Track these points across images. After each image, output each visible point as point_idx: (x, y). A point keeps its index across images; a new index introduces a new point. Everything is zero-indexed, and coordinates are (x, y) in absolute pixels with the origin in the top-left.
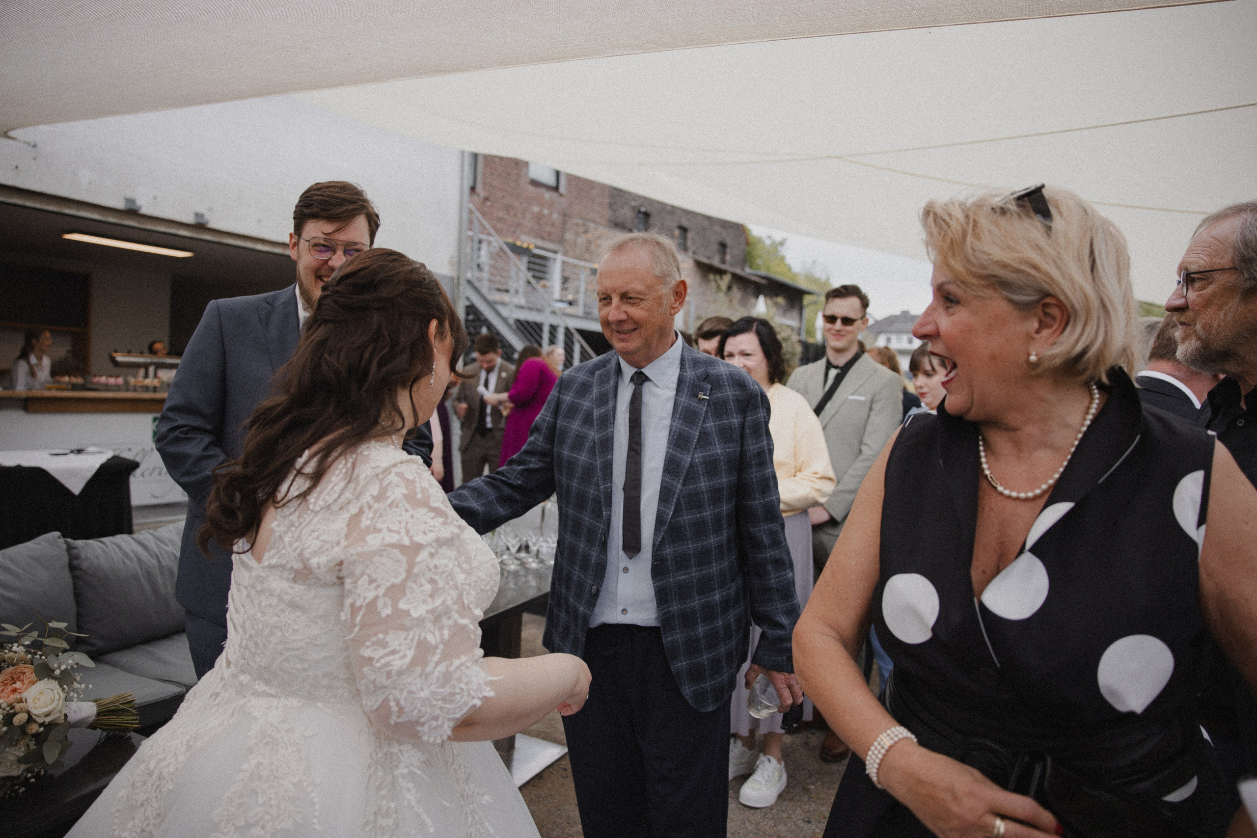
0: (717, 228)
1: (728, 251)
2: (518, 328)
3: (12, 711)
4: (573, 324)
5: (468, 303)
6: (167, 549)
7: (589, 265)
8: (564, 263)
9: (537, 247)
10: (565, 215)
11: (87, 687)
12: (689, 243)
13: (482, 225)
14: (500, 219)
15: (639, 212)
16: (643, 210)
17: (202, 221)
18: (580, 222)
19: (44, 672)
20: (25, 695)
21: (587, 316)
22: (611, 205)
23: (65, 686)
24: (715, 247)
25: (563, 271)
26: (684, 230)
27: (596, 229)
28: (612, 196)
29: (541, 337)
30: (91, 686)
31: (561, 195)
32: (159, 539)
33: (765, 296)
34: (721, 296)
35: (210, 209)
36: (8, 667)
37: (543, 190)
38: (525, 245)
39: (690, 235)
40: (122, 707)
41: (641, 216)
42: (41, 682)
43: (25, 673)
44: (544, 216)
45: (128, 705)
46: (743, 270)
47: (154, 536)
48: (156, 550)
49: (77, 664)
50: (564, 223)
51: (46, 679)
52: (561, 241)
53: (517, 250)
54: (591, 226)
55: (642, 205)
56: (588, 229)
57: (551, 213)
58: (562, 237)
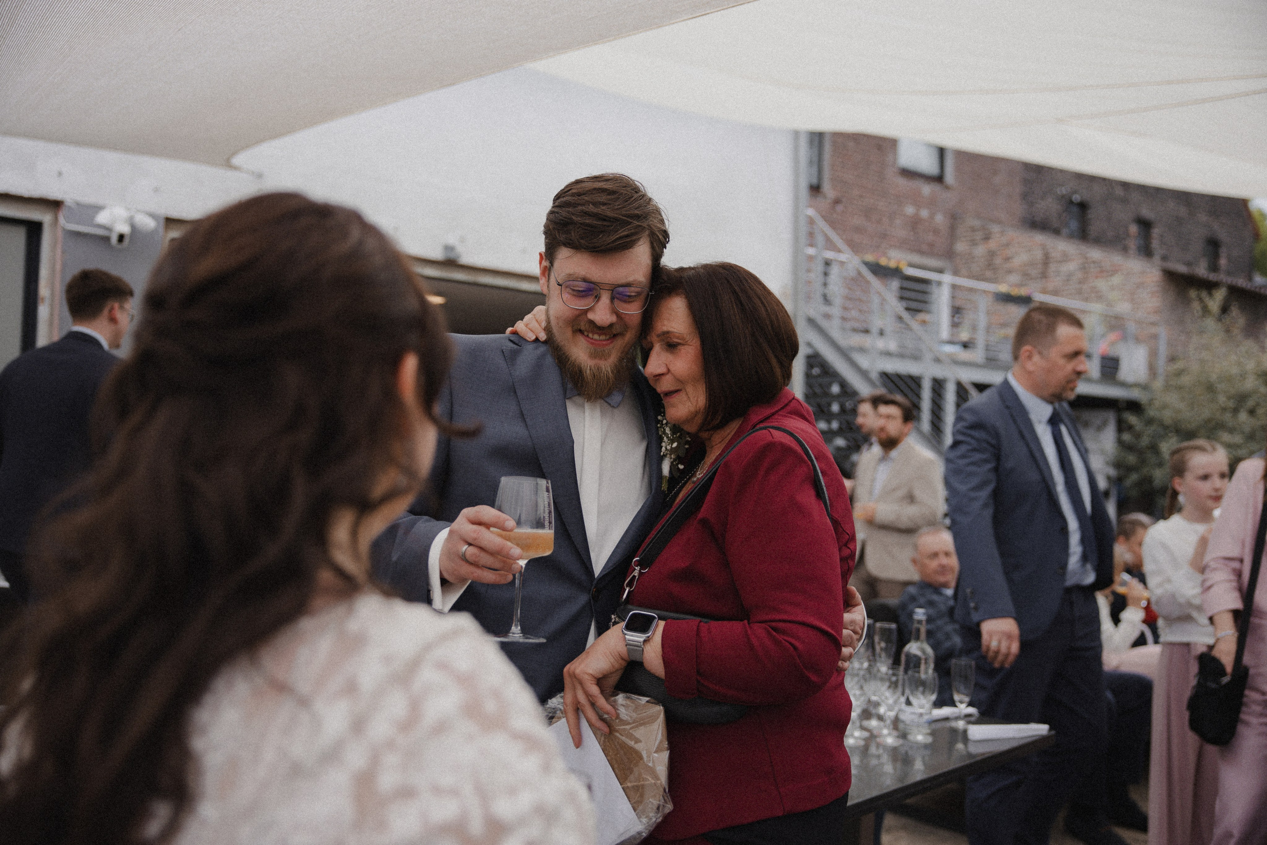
0: (1203, 217)
1: (1223, 252)
4: (968, 376)
5: (809, 351)
7: (992, 288)
8: (954, 287)
9: (911, 265)
10: (954, 218)
12: (1155, 244)
13: (828, 239)
14: (858, 230)
15: (1071, 202)
16: (1077, 198)
17: (453, 255)
18: (977, 223)
21: (991, 362)
22: (1025, 196)
24: (1197, 246)
25: (953, 298)
26: (1145, 225)
27: (1002, 233)
28: (1026, 182)
29: (919, 396)
31: (947, 188)
34: (1210, 323)
35: (463, 239)
37: (919, 183)
38: (892, 264)
39: (1156, 232)
41: (1075, 209)
44: (923, 220)
46: (1250, 279)
50: (953, 228)
52: (949, 254)
53: (880, 271)
54: (995, 229)
55: (1075, 192)
56: (990, 233)
57: (932, 217)
58: (951, 249)
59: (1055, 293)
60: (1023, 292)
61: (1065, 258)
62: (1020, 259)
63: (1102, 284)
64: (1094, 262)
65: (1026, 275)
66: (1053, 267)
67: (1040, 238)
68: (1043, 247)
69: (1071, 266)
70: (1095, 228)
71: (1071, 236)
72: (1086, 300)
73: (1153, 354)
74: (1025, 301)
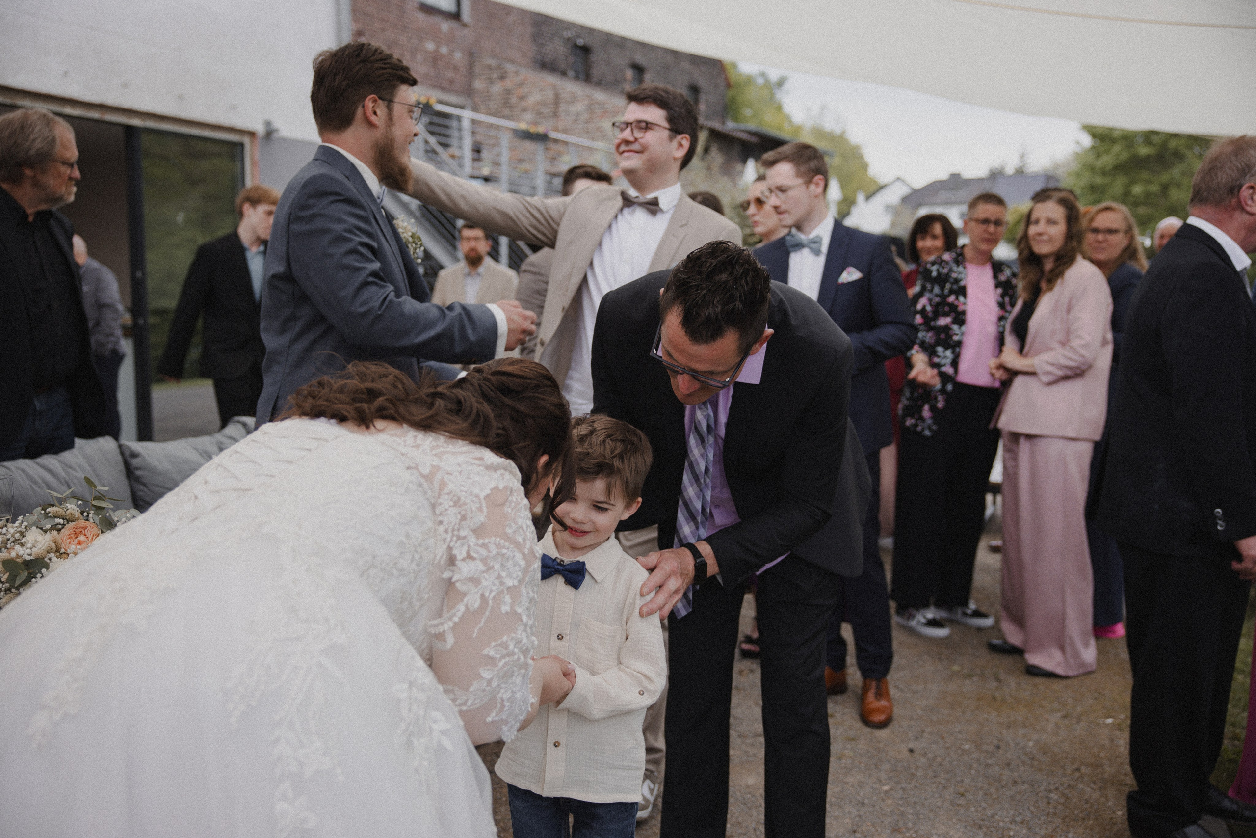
0: (686, 65)
1: (703, 97)
2: (423, 215)
6: (77, 474)
7: (512, 124)
8: (474, 122)
10: (472, 56)
15: (576, 46)
16: (580, 42)
18: (492, 62)
19: (108, 525)
22: (536, 37)
25: (473, 133)
26: (639, 69)
27: (517, 72)
28: (536, 25)
31: (465, 25)
37: (437, 19)
39: (648, 77)
41: (578, 51)
43: (86, 528)
44: (443, 56)
46: (723, 123)
47: (60, 461)
48: (65, 476)
50: (471, 66)
52: (469, 92)
54: (510, 68)
55: (578, 36)
56: (506, 72)
57: (451, 52)
58: (470, 86)
59: (565, 131)
60: (541, 129)
61: (573, 100)
62: (534, 98)
64: (599, 104)
65: (539, 113)
66: (563, 107)
67: (551, 79)
68: (554, 87)
69: (579, 107)
70: (595, 72)
71: (577, 78)
72: (593, 139)
74: (542, 138)
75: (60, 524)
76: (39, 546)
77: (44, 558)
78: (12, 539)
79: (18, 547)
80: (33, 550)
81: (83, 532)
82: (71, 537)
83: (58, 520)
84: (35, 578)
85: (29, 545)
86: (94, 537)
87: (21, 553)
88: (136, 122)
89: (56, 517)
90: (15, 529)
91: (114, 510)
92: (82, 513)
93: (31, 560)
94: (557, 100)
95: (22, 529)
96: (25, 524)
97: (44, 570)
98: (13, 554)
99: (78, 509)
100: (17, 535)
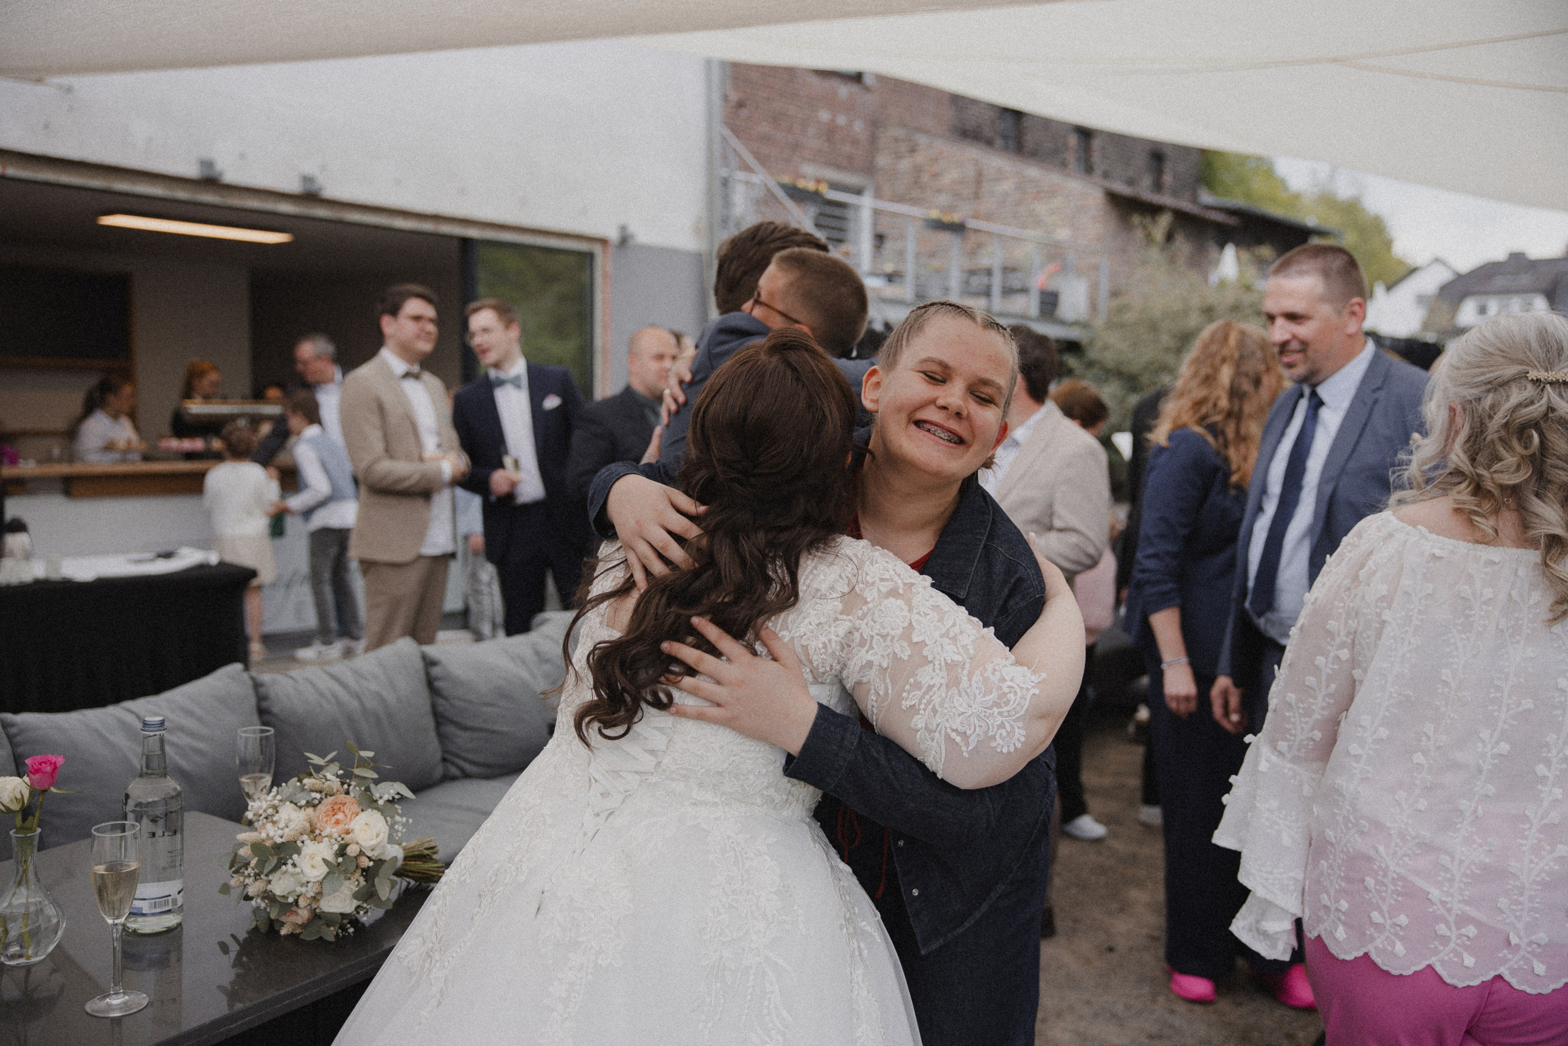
1: (1168, 167)
3: (343, 842)
7: (920, 212)
8: (875, 210)
9: (831, 186)
10: (875, 124)
11: (408, 821)
12: (1096, 157)
13: (740, 159)
14: (766, 139)
15: (1005, 109)
17: (313, 188)
18: (900, 132)
19: (369, 801)
20: (351, 826)
23: (388, 818)
24: (1141, 161)
25: (875, 223)
26: (1086, 135)
27: (930, 144)
30: (411, 821)
31: (867, 89)
32: (359, 675)
33: (1238, 244)
34: (1154, 253)
35: (323, 168)
36: (326, 797)
37: (834, 83)
38: (811, 186)
39: (1096, 143)
40: (427, 852)
41: (1009, 116)
42: (365, 812)
43: (345, 804)
44: (839, 128)
45: (432, 851)
46: (1195, 200)
49: (398, 794)
50: (873, 139)
51: (370, 810)
52: (870, 169)
53: (797, 194)
54: (922, 140)
56: (916, 145)
57: (850, 124)
58: (871, 162)
59: (989, 217)
60: (956, 218)
61: (1000, 176)
62: (950, 176)
63: (1041, 208)
64: (1031, 181)
65: (957, 195)
66: (986, 186)
67: (972, 153)
68: (976, 162)
69: (1007, 186)
70: (1030, 139)
71: (1006, 148)
72: (1024, 226)
73: (1094, 288)
74: (958, 228)
75: (316, 798)
76: (292, 825)
77: (295, 842)
78: (264, 815)
79: (269, 826)
80: (287, 830)
81: (342, 808)
82: (328, 815)
83: (314, 795)
84: (285, 864)
85: (282, 825)
86: (353, 816)
87: (271, 834)
88: (473, 233)
89: (313, 791)
90: (269, 803)
91: (377, 782)
92: (343, 784)
93: (283, 843)
94: (979, 178)
95: (276, 802)
96: (279, 797)
97: (295, 856)
98: (264, 835)
99: (338, 780)
100: (270, 811)
